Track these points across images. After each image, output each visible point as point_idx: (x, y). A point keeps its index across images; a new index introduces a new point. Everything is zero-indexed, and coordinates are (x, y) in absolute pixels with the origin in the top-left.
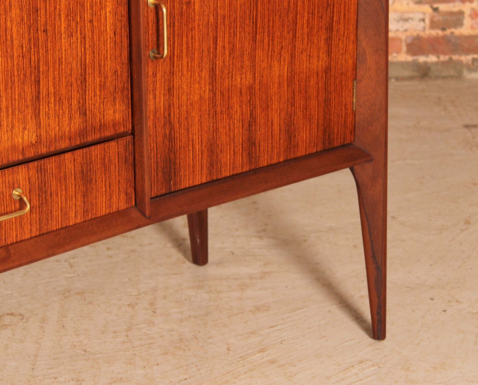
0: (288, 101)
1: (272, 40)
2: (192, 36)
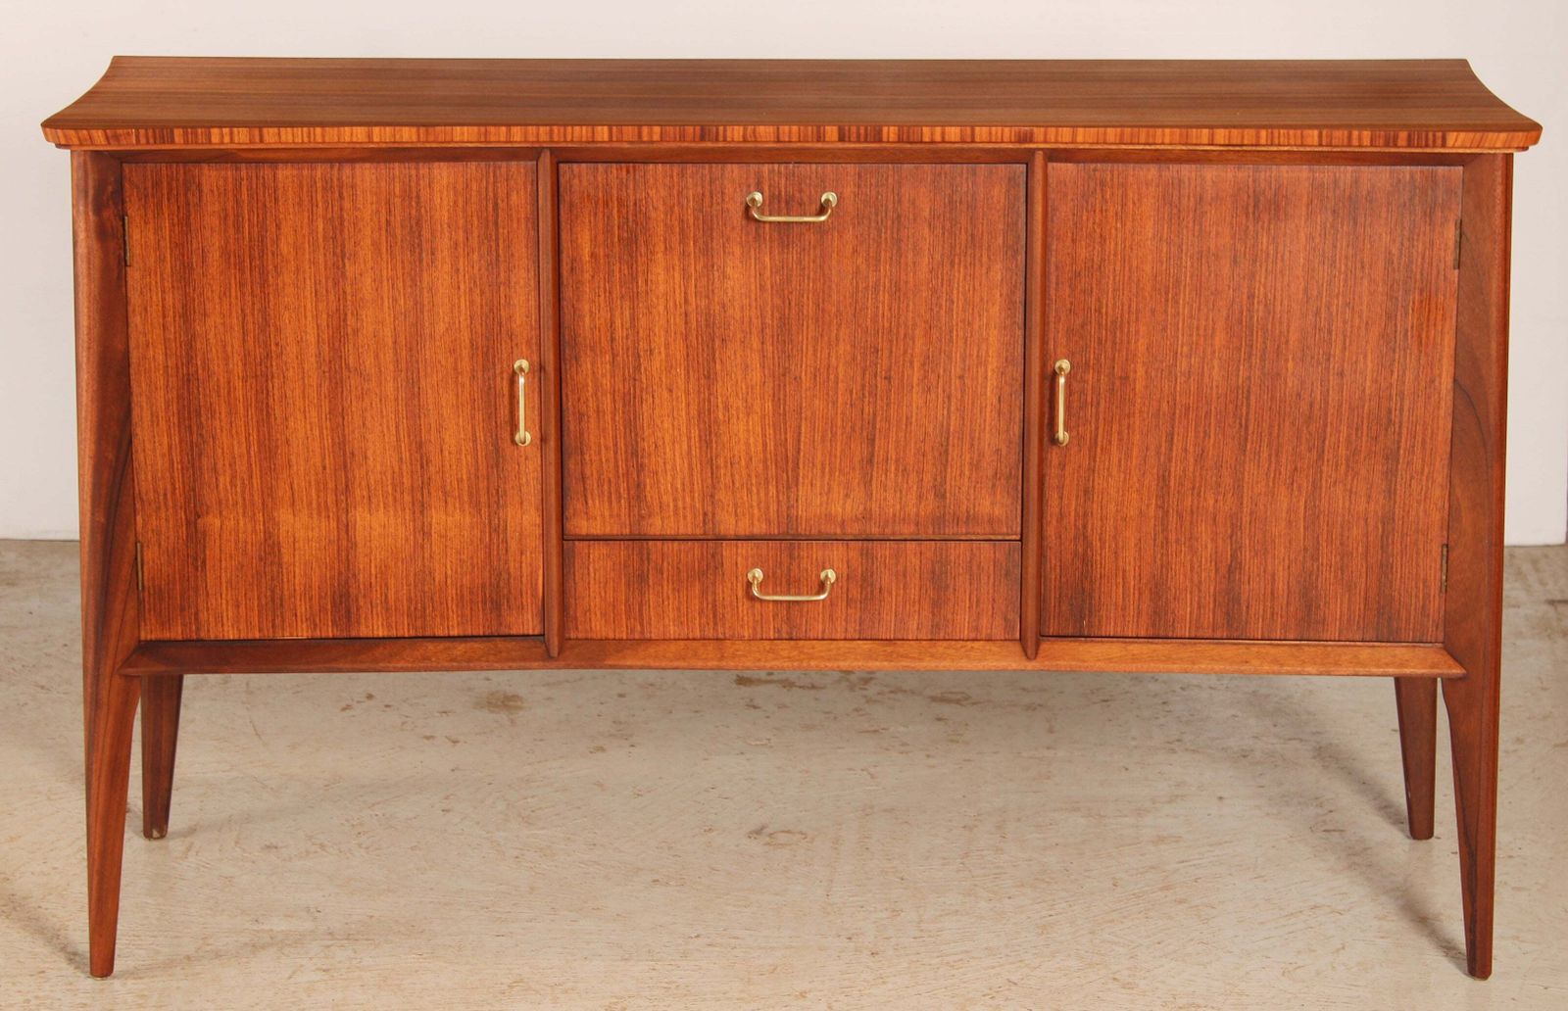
1: (1277, 455)
2: (1129, 424)
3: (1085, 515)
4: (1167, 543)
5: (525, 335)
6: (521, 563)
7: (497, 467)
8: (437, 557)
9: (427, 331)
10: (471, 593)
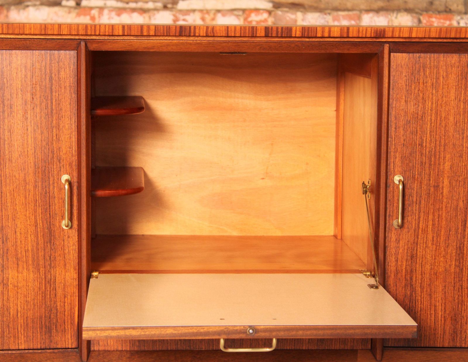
2: (439, 215)
3: (411, 271)
4: (462, 288)
5: (68, 160)
6: (65, 303)
7: (50, 242)
8: (11, 299)
9: (7, 157)
10: (33, 322)
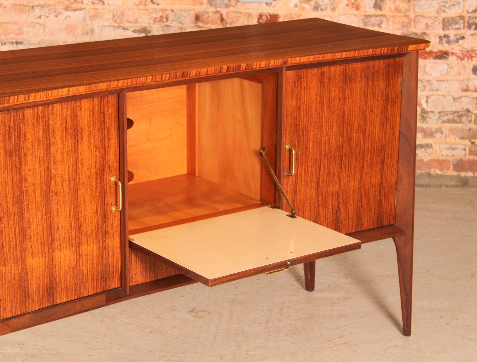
0: (358, 199)
1: (351, 168)
2: (308, 165)
3: (294, 201)
4: (318, 206)
5: (114, 166)
6: (113, 259)
7: (105, 222)
8: (84, 264)
9: (80, 171)
10: (96, 276)
